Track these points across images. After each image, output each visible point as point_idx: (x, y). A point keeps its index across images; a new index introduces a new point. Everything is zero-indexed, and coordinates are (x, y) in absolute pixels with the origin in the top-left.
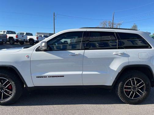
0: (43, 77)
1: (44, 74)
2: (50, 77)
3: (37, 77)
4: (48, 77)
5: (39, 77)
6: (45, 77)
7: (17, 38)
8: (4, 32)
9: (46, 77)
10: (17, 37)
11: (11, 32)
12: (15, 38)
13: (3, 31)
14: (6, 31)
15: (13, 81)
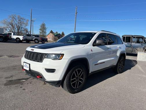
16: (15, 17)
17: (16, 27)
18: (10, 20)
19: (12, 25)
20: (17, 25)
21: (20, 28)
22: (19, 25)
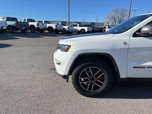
0: (140, 68)
1: (143, 64)
2: (150, 67)
3: (133, 67)
4: (147, 68)
5: (136, 67)
6: (143, 68)
7: (38, 27)
8: (25, 20)
9: (145, 67)
10: (38, 25)
11: (30, 20)
12: (36, 26)
13: (23, 19)
14: (27, 19)
15: (107, 71)
16: (118, 10)
17: (118, 20)
18: (113, 14)
19: (114, 19)
20: (119, 18)
21: (122, 21)
22: (121, 18)
